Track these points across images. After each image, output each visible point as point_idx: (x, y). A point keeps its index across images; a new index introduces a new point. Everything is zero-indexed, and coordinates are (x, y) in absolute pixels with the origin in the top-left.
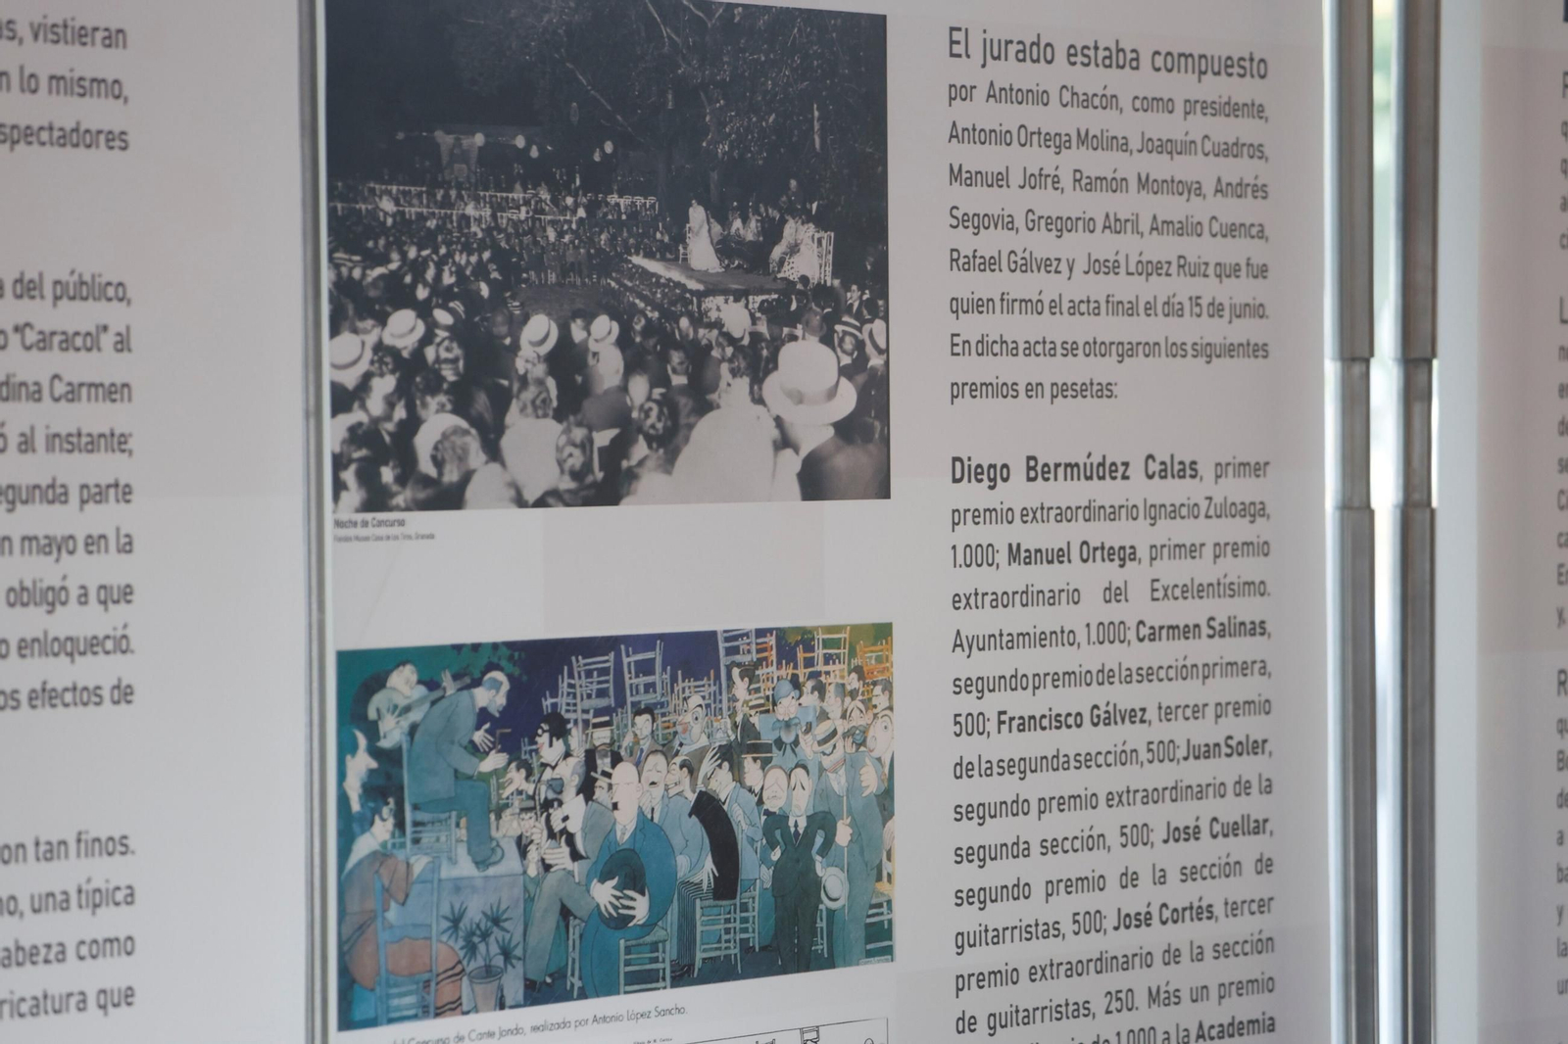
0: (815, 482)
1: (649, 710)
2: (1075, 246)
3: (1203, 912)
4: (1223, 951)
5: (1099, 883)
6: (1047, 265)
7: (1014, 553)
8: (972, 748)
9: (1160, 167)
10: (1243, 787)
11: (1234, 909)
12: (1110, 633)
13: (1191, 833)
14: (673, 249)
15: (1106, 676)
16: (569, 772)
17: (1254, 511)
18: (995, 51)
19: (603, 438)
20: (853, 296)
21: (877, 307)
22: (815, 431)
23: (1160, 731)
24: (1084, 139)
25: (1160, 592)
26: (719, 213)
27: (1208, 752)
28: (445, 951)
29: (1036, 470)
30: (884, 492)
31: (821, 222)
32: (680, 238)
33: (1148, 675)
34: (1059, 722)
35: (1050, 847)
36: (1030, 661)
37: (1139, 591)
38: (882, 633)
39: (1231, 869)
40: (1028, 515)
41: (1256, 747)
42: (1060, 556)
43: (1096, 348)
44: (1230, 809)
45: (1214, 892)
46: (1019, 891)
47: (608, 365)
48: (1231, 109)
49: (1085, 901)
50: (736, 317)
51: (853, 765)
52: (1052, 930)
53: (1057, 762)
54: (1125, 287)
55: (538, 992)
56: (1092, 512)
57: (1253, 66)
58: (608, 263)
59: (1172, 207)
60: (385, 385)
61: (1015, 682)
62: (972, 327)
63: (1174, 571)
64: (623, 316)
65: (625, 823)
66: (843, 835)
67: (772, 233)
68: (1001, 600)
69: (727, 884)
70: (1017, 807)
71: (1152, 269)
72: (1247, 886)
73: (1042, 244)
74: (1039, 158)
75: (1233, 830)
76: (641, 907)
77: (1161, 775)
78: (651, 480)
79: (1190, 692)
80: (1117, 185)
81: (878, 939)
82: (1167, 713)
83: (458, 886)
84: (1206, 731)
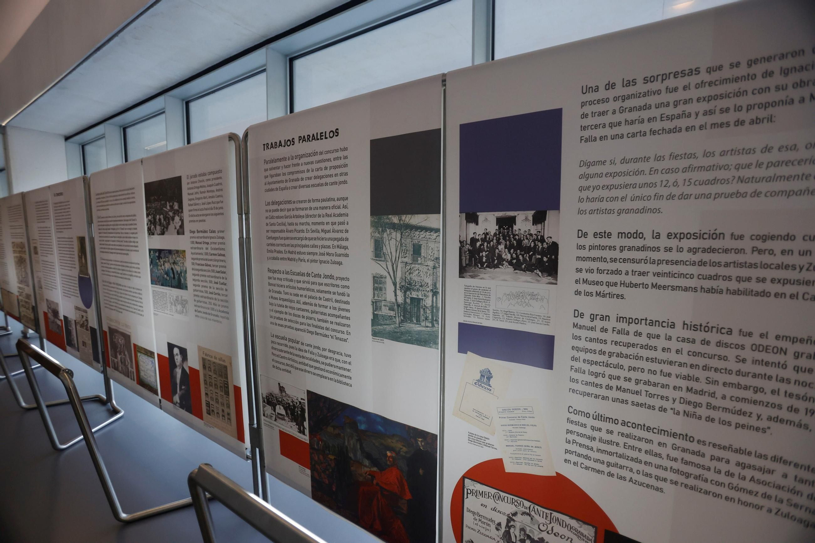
0: (178, 233)
1: (167, 257)
2: (200, 201)
3: (219, 294)
4: (222, 301)
5: (207, 287)
6: (198, 204)
7: (196, 242)
8: (193, 267)
9: (209, 189)
10: (223, 278)
11: (223, 295)
12: (207, 254)
13: (217, 283)
14: (166, 207)
15: (206, 260)
16: (162, 263)
17: (223, 238)
18: (191, 177)
19: (163, 228)
20: (180, 210)
21: (182, 212)
22: (178, 228)
23: (213, 268)
24: (201, 187)
25: (212, 249)
26: (169, 203)
27: (218, 272)
28: (156, 279)
29: (198, 232)
30: (184, 234)
31: (177, 202)
32: (166, 206)
33: (211, 260)
34: (202, 265)
35: (202, 281)
36: (199, 256)
37: (209, 249)
38: (184, 251)
39: (222, 289)
40: (198, 237)
41: (225, 273)
42: (201, 243)
43: (203, 215)
44: (222, 281)
45: (220, 292)
46: (199, 286)
47: (162, 220)
48: (218, 178)
49: (206, 289)
50: (171, 214)
51: (183, 266)
52: (202, 292)
53: (202, 270)
54: (206, 206)
55: (162, 285)
56: (204, 237)
57: (220, 171)
58: (162, 209)
59: (211, 194)
60: (149, 223)
61: (197, 259)
62: (191, 213)
63: (213, 246)
64: (163, 215)
65: (166, 269)
66: (183, 275)
67: (173, 204)
68: (195, 248)
69: (174, 278)
70: (198, 275)
71: (209, 203)
72: (224, 292)
73: (197, 202)
74: (196, 190)
75: (222, 284)
76: (168, 278)
77: (213, 274)
78: (166, 233)
79: (216, 263)
80: (204, 192)
81: (186, 288)
82: (214, 266)
83: (156, 273)
84: (218, 269)
